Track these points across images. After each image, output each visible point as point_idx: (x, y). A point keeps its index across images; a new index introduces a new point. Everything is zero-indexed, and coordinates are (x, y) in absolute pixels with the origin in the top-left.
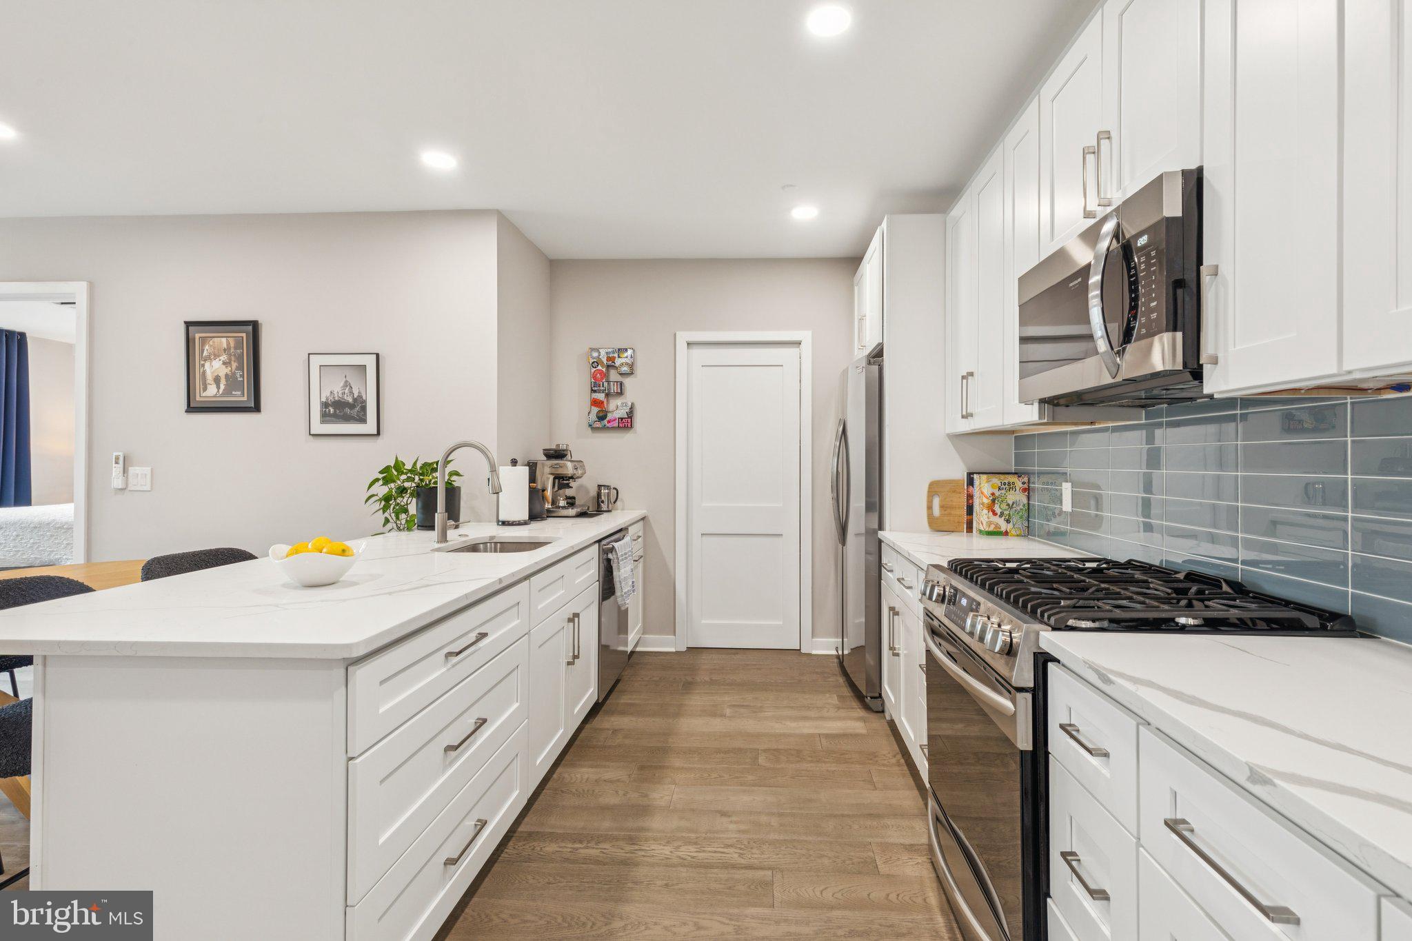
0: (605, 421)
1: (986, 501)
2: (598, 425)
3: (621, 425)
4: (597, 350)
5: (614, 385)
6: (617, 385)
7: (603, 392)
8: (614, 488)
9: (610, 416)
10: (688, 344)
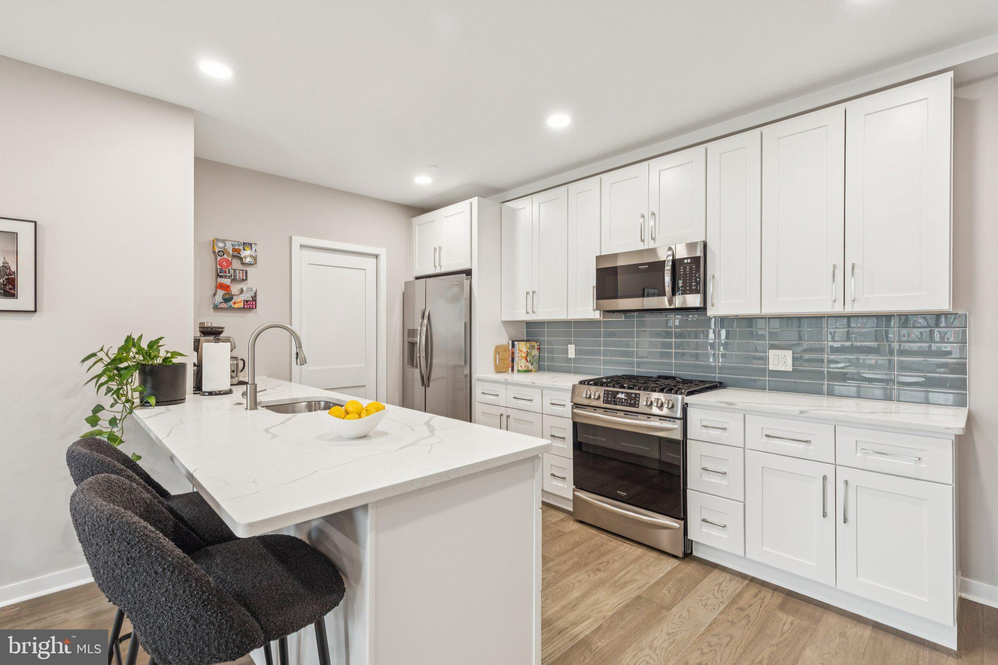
0: (231, 303)
1: (524, 355)
2: (224, 305)
3: (246, 306)
4: (224, 241)
5: (239, 273)
6: (243, 273)
7: (229, 278)
8: (242, 359)
9: (235, 299)
10: (300, 246)
